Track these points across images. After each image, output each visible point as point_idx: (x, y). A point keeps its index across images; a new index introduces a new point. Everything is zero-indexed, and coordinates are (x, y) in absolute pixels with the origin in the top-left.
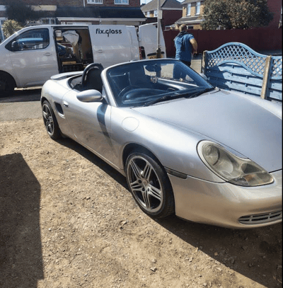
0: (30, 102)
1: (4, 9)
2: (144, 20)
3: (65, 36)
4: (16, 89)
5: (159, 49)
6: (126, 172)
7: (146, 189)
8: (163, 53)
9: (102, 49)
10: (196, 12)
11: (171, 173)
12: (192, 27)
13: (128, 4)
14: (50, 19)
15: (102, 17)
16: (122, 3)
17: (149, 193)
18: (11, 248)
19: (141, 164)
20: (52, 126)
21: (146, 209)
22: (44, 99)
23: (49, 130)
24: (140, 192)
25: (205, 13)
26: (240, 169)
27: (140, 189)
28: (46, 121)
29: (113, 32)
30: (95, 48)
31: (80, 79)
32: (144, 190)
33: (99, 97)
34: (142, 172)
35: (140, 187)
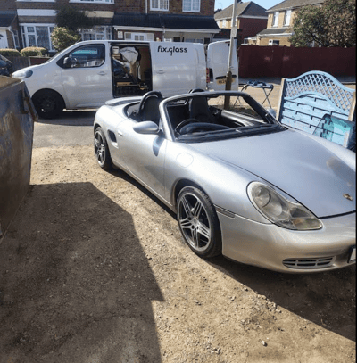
0: (80, 127)
1: (55, 15)
2: (217, 32)
3: (123, 54)
4: (65, 110)
5: (230, 72)
6: (176, 209)
7: (196, 227)
8: (235, 76)
9: (162, 69)
10: (285, 22)
11: (221, 211)
12: (278, 42)
13: (198, 11)
14: (106, 27)
15: (166, 27)
16: (192, 11)
17: (198, 231)
18: (62, 270)
19: (192, 201)
20: (103, 155)
21: (194, 247)
22: (97, 125)
23: (99, 159)
24: (189, 230)
25: (295, 25)
26: (288, 213)
27: (190, 227)
28: (97, 149)
29: (177, 50)
30: (154, 68)
31: (137, 107)
32: (193, 227)
33: (155, 129)
34: (192, 210)
35: (190, 224)
